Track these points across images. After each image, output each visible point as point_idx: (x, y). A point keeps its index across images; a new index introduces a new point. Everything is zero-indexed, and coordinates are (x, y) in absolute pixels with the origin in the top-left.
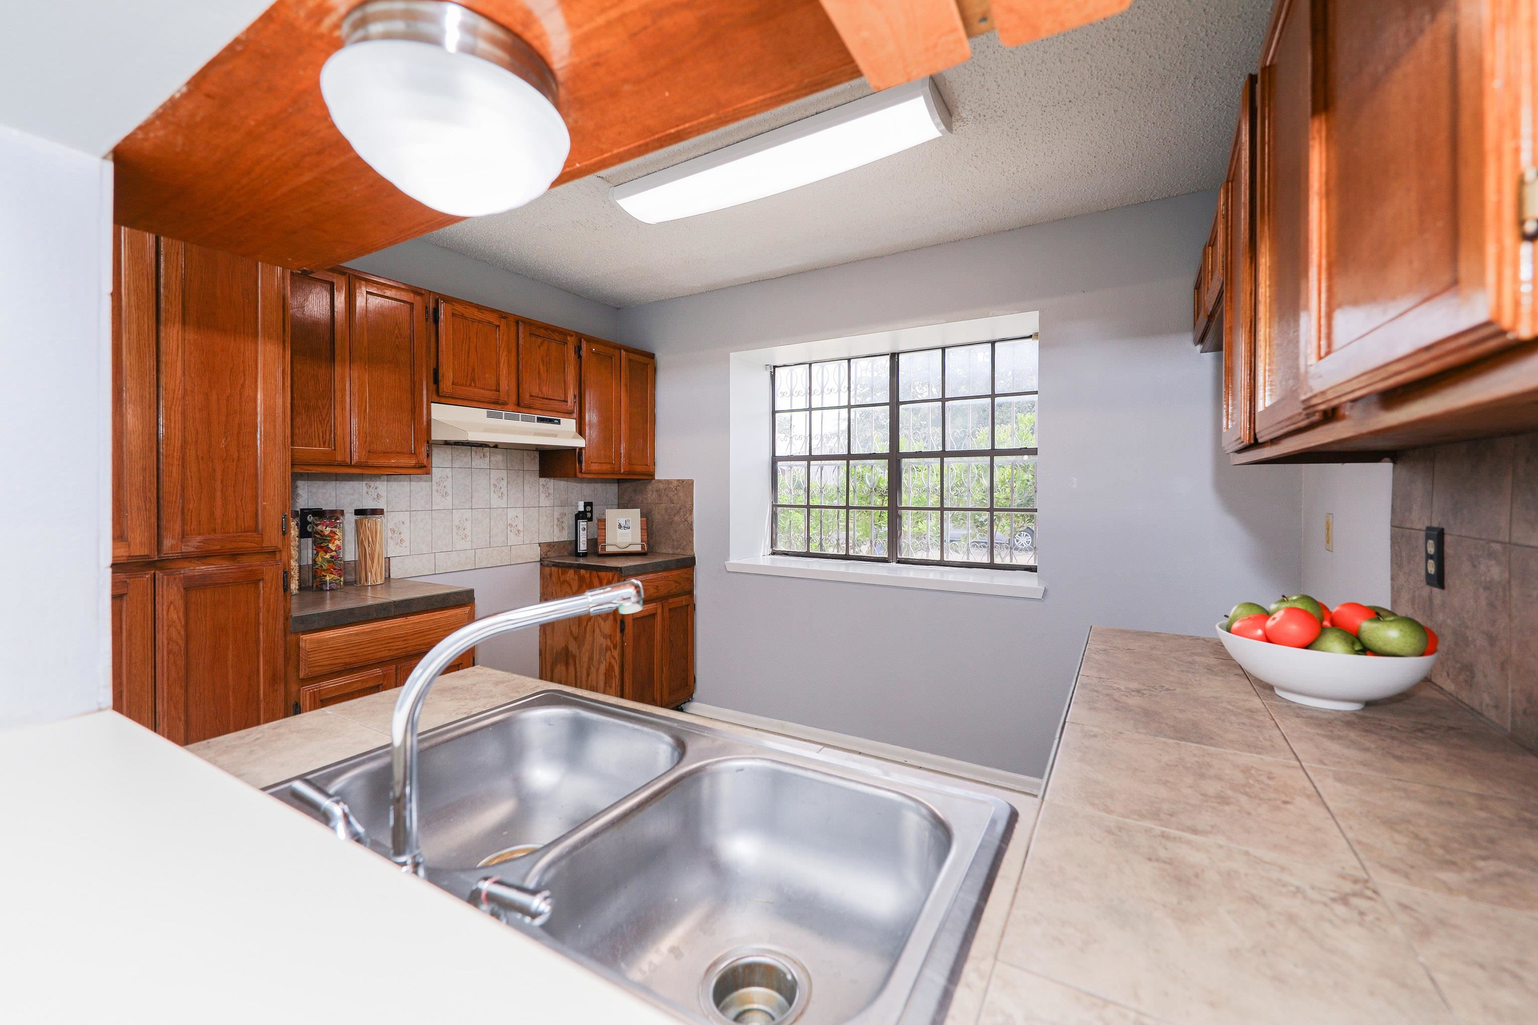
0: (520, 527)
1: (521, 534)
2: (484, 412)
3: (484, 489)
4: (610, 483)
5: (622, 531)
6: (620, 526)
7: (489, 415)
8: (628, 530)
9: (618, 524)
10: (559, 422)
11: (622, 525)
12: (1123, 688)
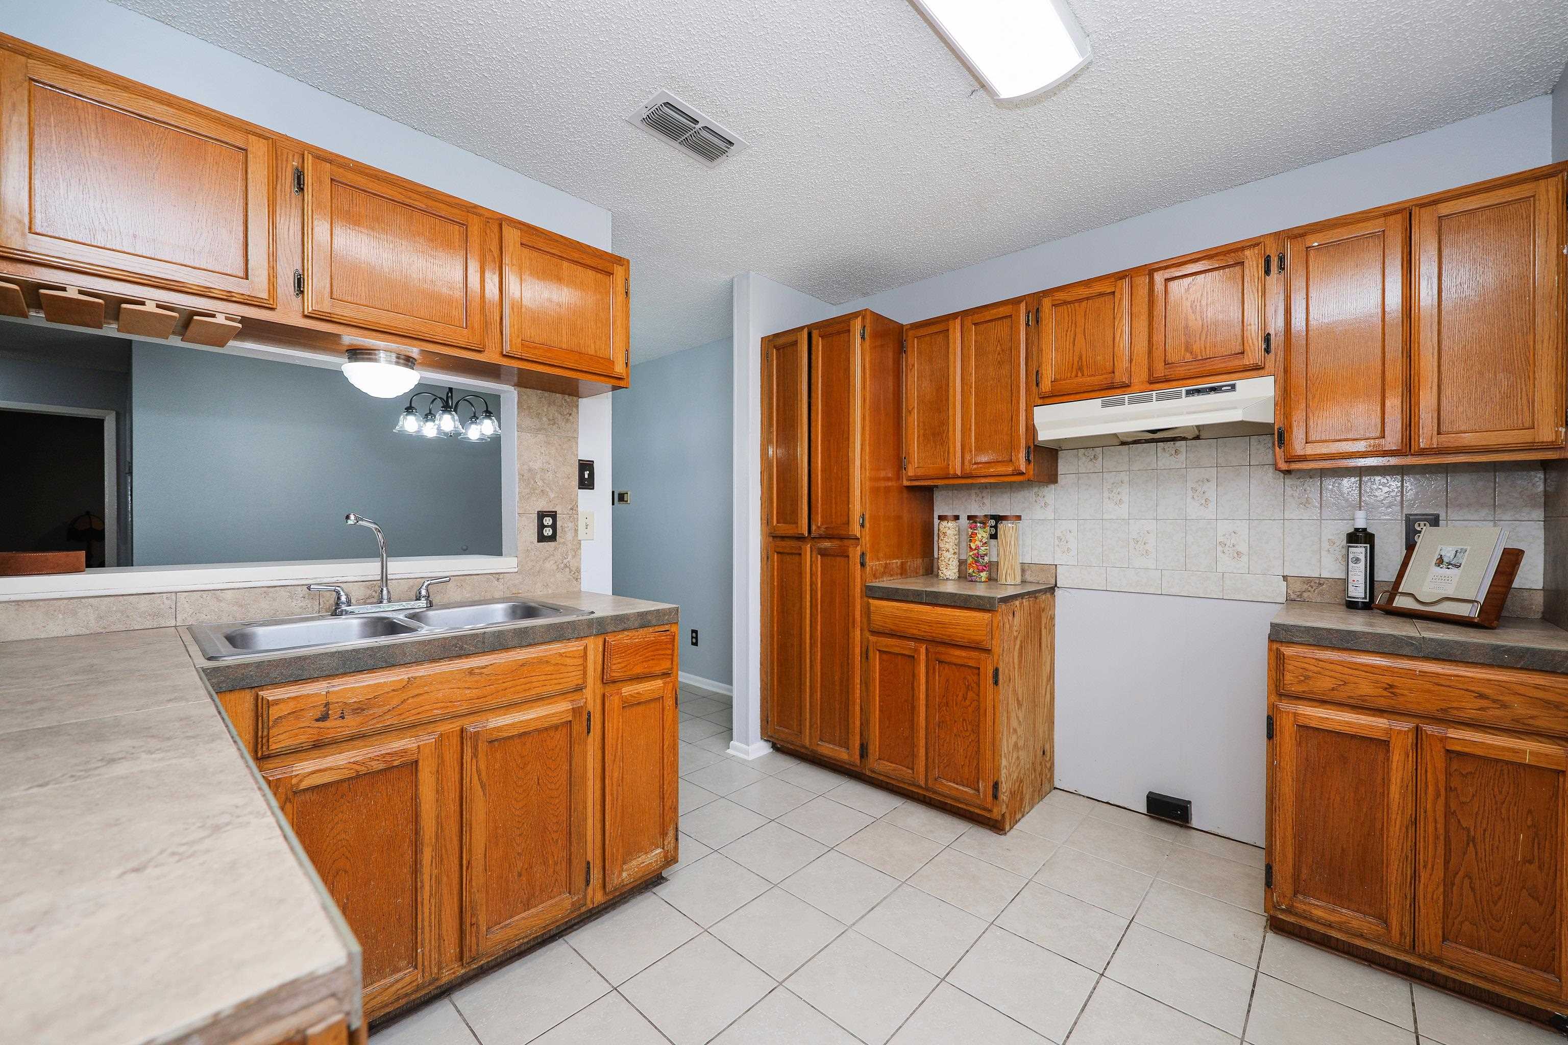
0: (1243, 548)
1: (1245, 559)
2: (1099, 401)
3: (1176, 495)
4: (1431, 472)
5: (1443, 571)
6: (1440, 561)
7: (1104, 405)
8: (1454, 571)
9: (1437, 556)
10: (1233, 387)
11: (1446, 560)
12: (144, 756)
